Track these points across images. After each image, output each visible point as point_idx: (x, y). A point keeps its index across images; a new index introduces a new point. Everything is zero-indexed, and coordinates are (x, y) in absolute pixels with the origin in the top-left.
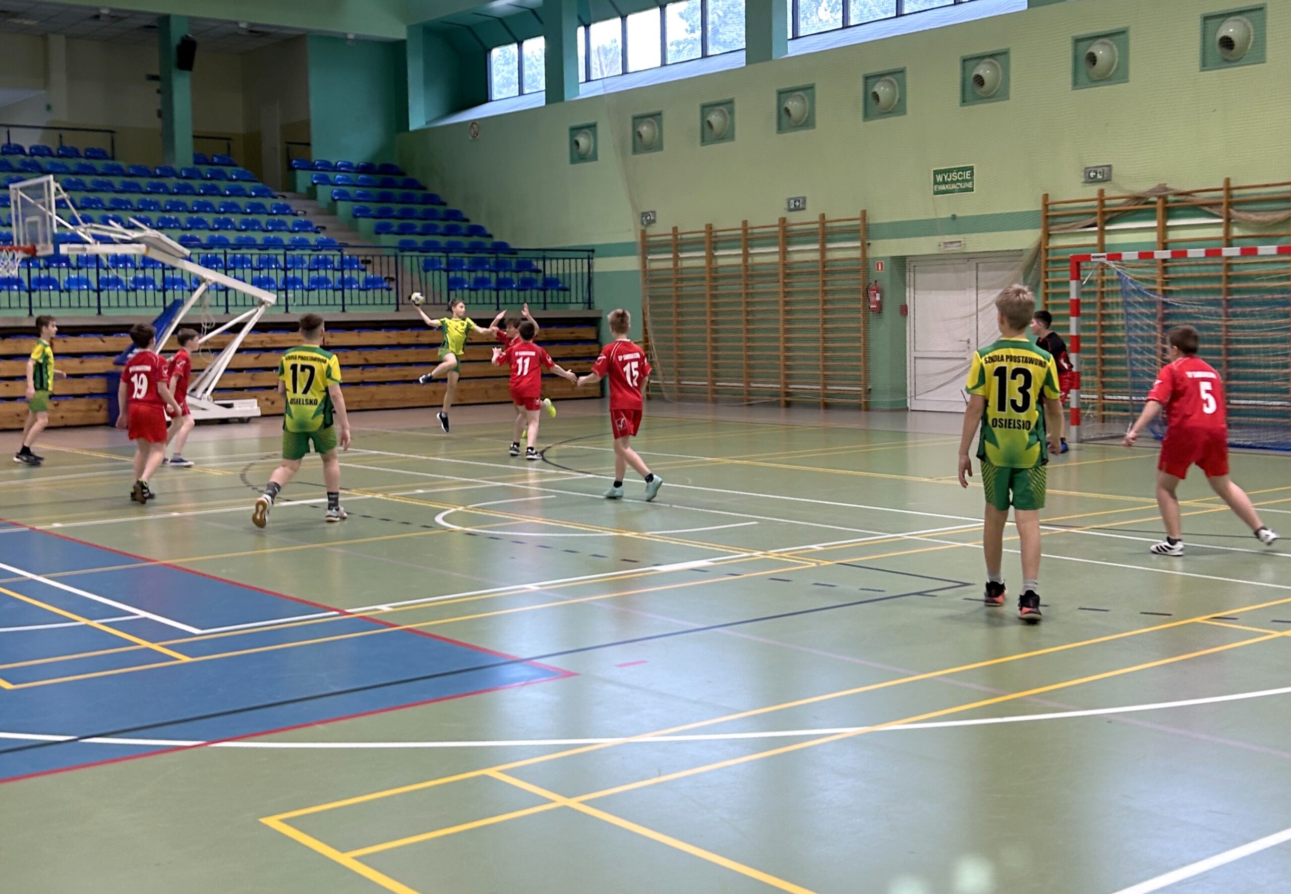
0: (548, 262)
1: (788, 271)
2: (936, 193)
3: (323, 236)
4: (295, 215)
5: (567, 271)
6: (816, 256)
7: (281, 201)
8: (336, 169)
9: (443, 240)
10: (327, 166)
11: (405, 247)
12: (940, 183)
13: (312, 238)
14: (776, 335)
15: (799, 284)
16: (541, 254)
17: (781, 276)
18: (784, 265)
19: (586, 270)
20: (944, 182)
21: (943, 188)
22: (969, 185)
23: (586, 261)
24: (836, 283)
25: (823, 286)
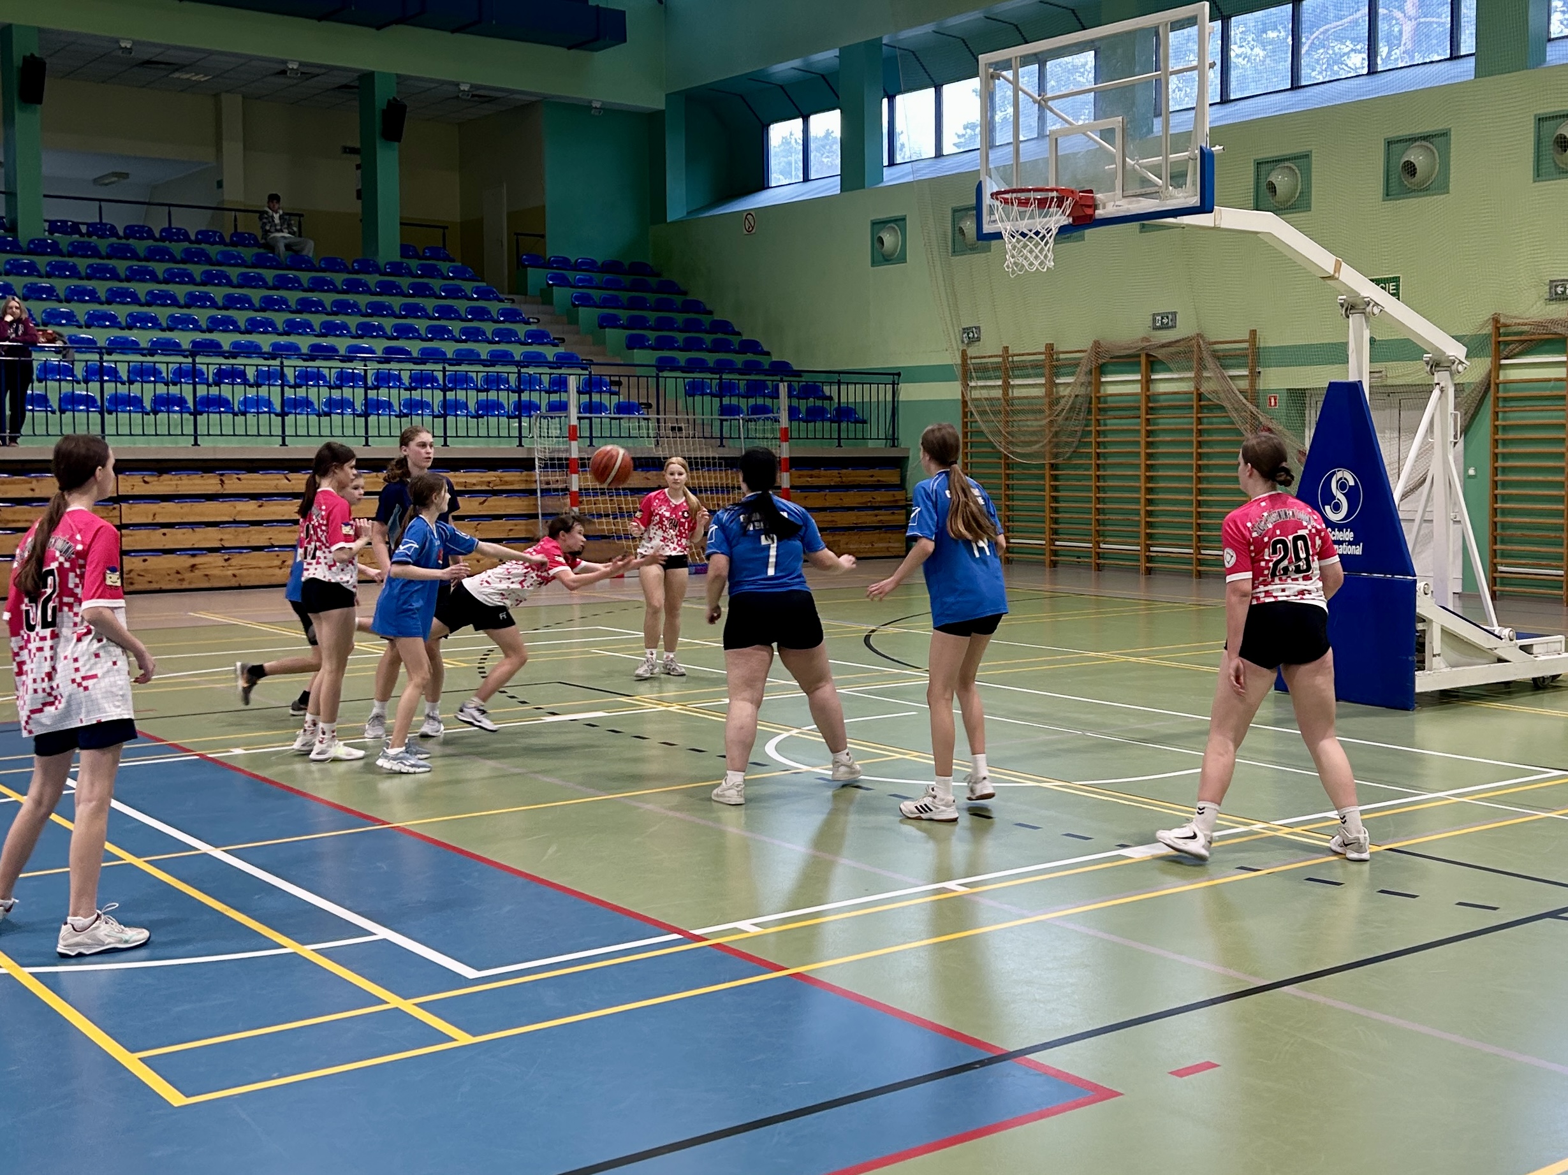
0: (843, 387)
1: (1150, 405)
3: (561, 349)
4: (528, 323)
5: (867, 399)
6: (1190, 386)
7: (507, 305)
8: (577, 267)
9: (711, 358)
10: (564, 263)
11: (664, 365)
13: (550, 352)
14: (1137, 484)
15: (1165, 421)
16: (836, 377)
17: (1143, 411)
18: (1148, 396)
19: (889, 398)
23: (890, 387)
24: (1214, 420)
25: (1197, 425)
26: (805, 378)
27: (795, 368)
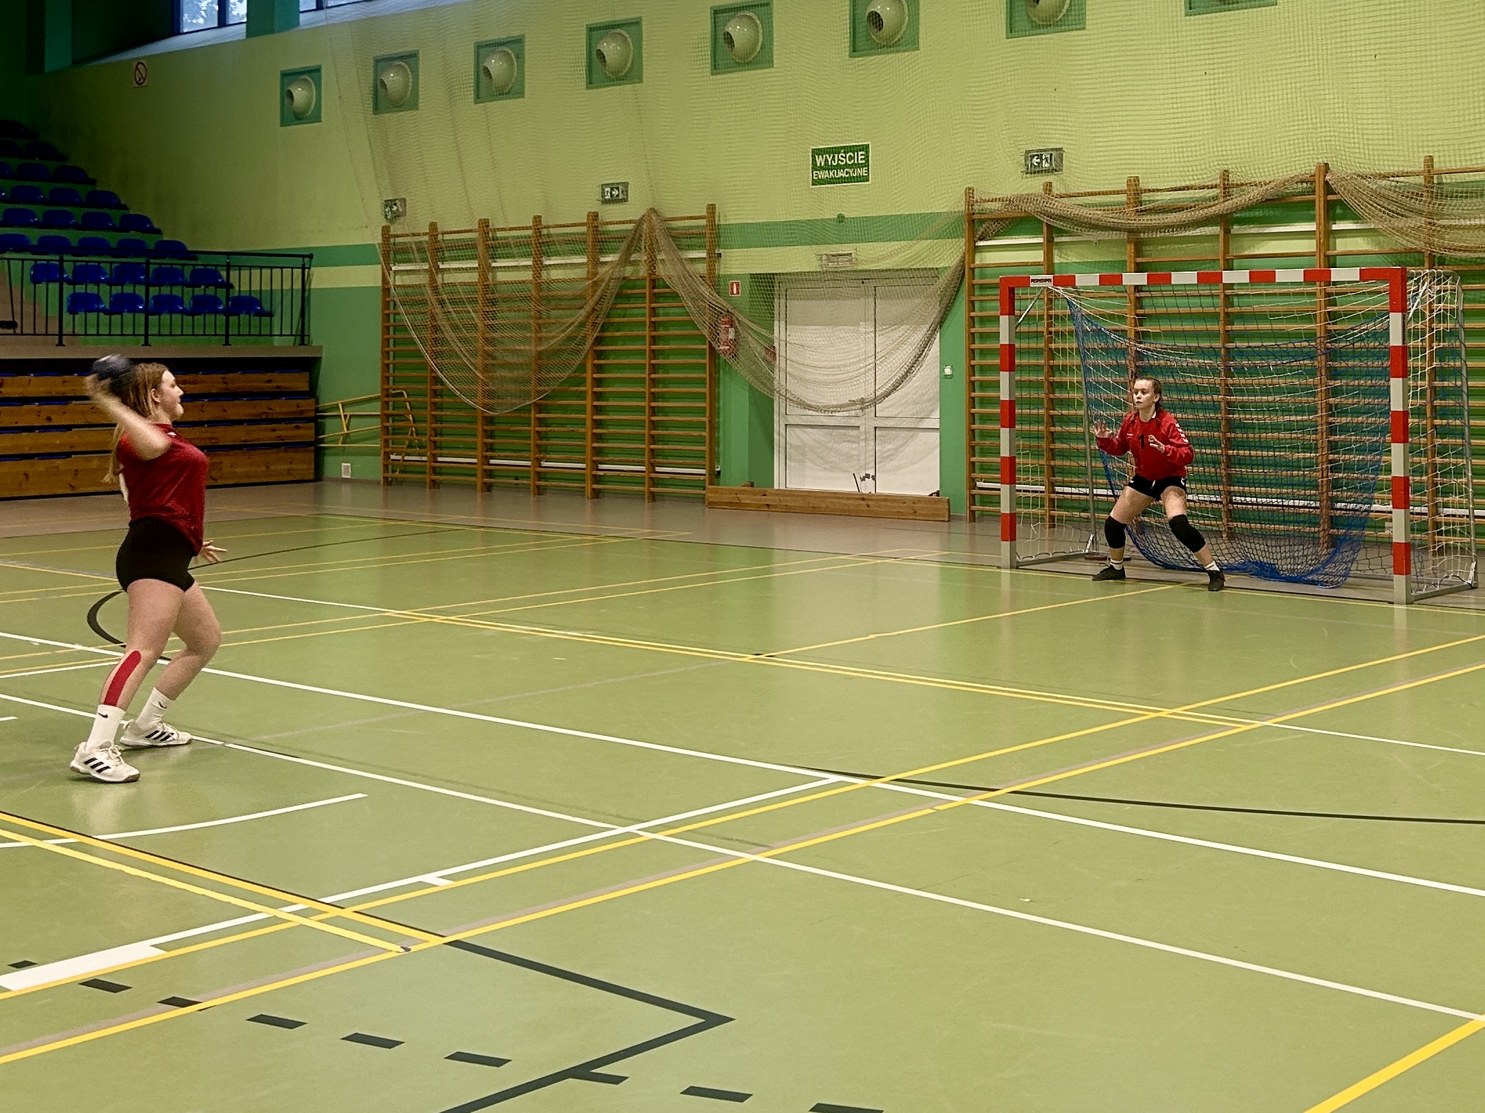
2: (816, 183)
12: (821, 168)
14: (581, 389)
15: (616, 313)
16: (234, 260)
18: (595, 282)
19: (298, 285)
20: (826, 167)
21: (824, 174)
22: (863, 172)
23: (298, 272)
24: (672, 310)
25: (650, 317)
26: (201, 261)
27: (190, 248)
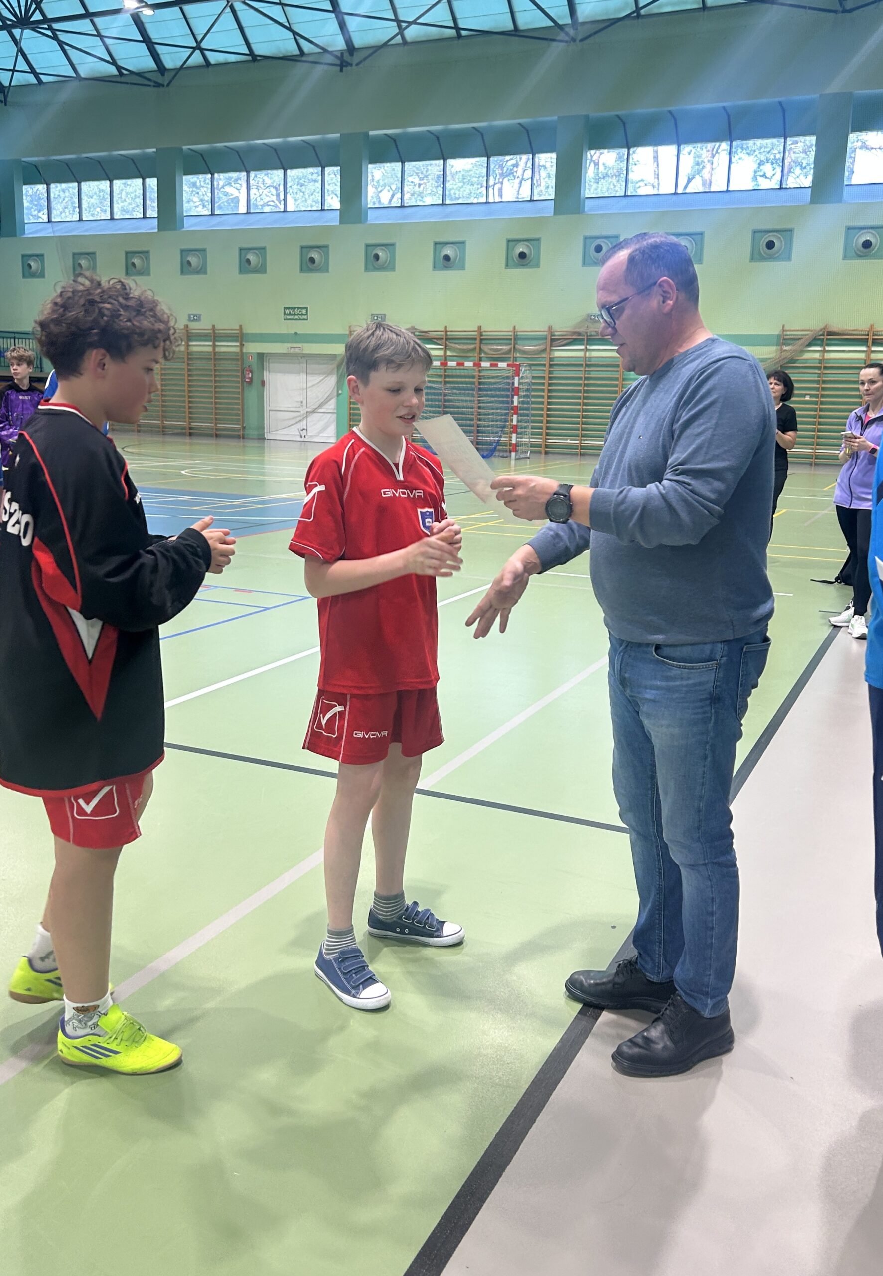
1: (190, 357)
2: (285, 319)
6: (210, 349)
12: (288, 314)
17: (186, 360)
20: (290, 314)
21: (288, 317)
22: (305, 317)
25: (214, 367)
